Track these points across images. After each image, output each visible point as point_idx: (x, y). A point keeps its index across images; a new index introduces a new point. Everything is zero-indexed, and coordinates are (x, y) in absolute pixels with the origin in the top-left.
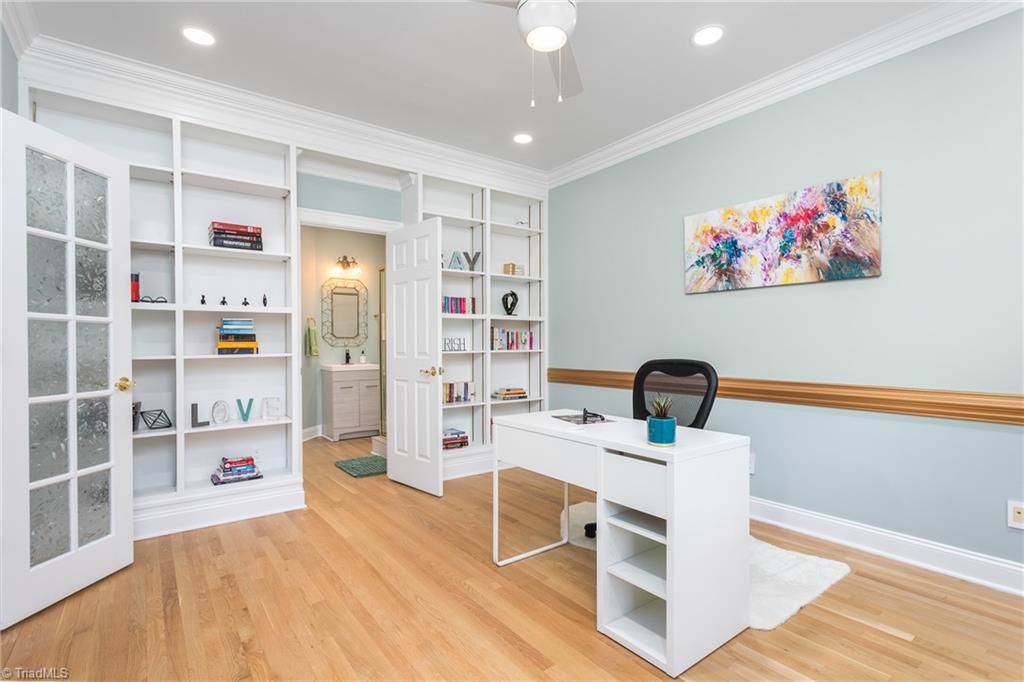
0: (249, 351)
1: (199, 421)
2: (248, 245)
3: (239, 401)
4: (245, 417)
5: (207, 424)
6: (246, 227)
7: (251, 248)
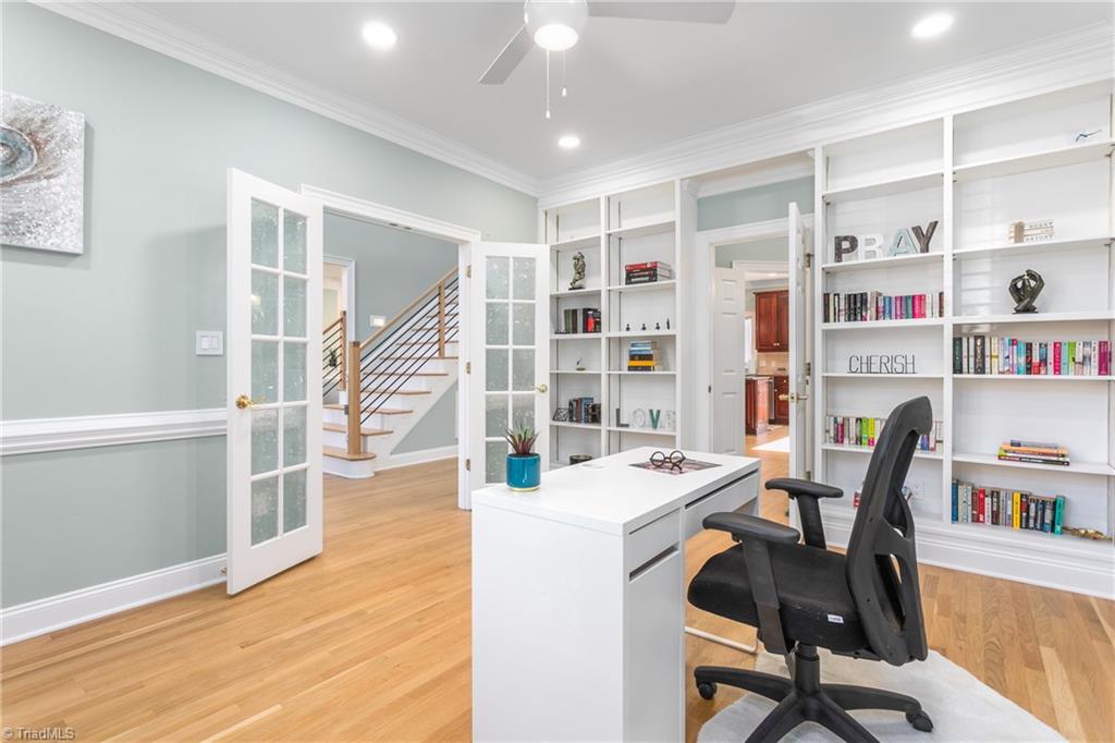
0: (648, 368)
1: (622, 422)
2: (647, 278)
3: (651, 411)
4: (655, 423)
5: (627, 426)
6: (646, 264)
7: (650, 281)
